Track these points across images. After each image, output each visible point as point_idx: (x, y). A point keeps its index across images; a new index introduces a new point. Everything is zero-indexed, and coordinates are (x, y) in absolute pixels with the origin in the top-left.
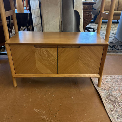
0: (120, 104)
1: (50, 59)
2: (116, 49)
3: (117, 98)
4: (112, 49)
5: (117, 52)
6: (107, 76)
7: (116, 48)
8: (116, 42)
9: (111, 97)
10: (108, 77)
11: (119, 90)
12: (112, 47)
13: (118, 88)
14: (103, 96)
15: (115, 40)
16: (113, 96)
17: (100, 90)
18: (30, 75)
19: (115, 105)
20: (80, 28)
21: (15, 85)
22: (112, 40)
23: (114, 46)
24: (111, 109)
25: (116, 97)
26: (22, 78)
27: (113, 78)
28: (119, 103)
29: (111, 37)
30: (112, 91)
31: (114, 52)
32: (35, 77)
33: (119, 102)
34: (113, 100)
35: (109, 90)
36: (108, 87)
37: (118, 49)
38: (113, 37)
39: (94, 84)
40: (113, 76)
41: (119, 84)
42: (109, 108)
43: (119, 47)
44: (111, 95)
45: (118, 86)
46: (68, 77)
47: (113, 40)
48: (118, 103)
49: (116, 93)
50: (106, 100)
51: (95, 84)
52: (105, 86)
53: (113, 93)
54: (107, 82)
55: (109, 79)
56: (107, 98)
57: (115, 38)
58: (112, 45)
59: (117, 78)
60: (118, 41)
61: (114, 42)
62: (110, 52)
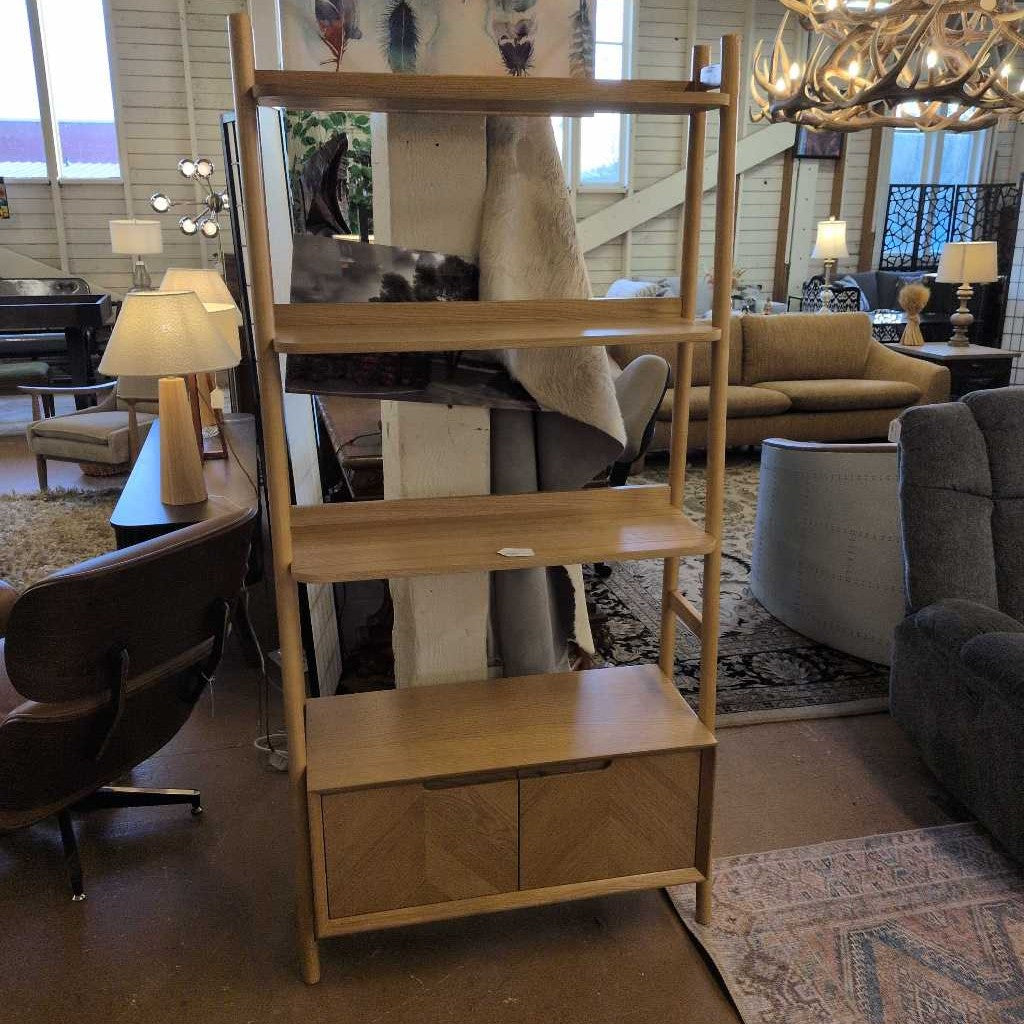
0: (796, 988)
1: (485, 828)
2: (763, 681)
3: (784, 967)
4: (737, 681)
5: (768, 705)
6: (734, 862)
7: (759, 677)
8: (759, 628)
9: (759, 966)
10: (736, 868)
11: (790, 927)
12: (738, 668)
13: (787, 918)
14: (728, 963)
15: (750, 609)
16: (765, 959)
17: (711, 940)
19: (778, 996)
22: (736, 617)
23: (747, 660)
24: (765, 1016)
25: (782, 959)
27: (760, 868)
28: (795, 984)
29: (728, 588)
30: (761, 936)
31: (751, 706)
33: (795, 979)
34: (771, 977)
35: (748, 933)
36: (741, 919)
37: (769, 682)
38: (739, 589)
39: (679, 911)
40: (761, 858)
41: (788, 897)
42: (755, 1013)
43: (775, 668)
44: (759, 957)
45: (783, 907)
46: (568, 897)
47: (743, 615)
48: (792, 986)
49: (780, 943)
50: (740, 982)
52: (729, 913)
53: (769, 942)
54: (735, 891)
55: (741, 873)
56: (745, 971)
57: (747, 592)
58: (736, 651)
59: (779, 864)
60: (766, 616)
61: (746, 629)
62: (732, 707)
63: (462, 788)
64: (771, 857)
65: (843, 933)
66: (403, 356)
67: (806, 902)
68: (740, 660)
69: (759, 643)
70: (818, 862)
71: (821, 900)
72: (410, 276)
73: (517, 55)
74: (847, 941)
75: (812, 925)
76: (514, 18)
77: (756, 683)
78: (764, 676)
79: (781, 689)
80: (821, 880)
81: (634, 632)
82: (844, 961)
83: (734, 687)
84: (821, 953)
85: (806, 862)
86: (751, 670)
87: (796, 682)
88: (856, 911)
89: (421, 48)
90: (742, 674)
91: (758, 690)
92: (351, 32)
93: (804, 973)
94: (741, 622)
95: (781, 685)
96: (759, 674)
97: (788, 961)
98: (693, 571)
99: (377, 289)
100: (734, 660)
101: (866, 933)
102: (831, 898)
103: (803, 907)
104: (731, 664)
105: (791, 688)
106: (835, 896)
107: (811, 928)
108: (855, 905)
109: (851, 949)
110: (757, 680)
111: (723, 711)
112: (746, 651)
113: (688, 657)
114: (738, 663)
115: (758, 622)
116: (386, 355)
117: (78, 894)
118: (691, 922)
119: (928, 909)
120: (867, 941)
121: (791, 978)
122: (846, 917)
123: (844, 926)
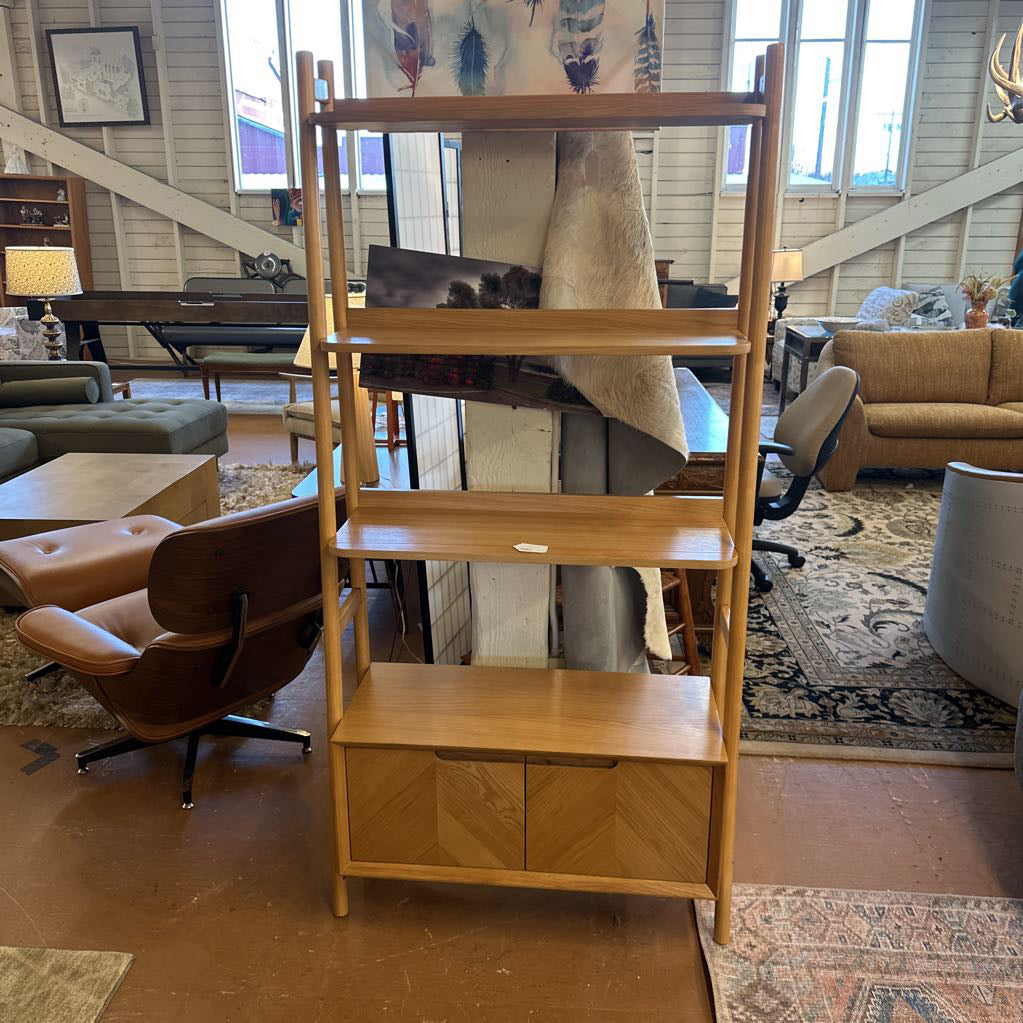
1: (494, 805)
2: (894, 718)
3: (786, 1004)
4: (864, 714)
5: (888, 744)
6: (778, 892)
7: (891, 713)
8: (913, 664)
9: (760, 995)
10: (778, 897)
11: (810, 967)
12: (871, 701)
13: (811, 956)
14: (728, 986)
15: (914, 643)
16: (771, 992)
17: (720, 961)
18: (409, 871)
20: (647, 636)
21: (343, 911)
22: (894, 649)
23: (885, 695)
25: (788, 995)
26: (365, 879)
27: (804, 903)
29: (898, 618)
30: (775, 968)
31: (866, 740)
32: (428, 878)
34: (768, 1010)
35: (762, 962)
36: (763, 947)
37: (900, 721)
38: (910, 620)
39: (700, 925)
40: (810, 893)
41: (822, 937)
43: (914, 708)
44: (765, 988)
45: (812, 945)
46: (572, 887)
47: (902, 647)
50: (731, 1007)
51: (706, 928)
52: (752, 939)
53: (780, 974)
54: (767, 920)
55: (782, 904)
56: (743, 998)
57: (918, 624)
58: (878, 684)
59: (826, 903)
60: (928, 652)
61: (899, 663)
62: (844, 739)
63: (472, 763)
64: (822, 894)
65: (867, 985)
66: (468, 358)
67: (840, 945)
68: (878, 694)
69: (908, 678)
70: (871, 909)
71: (856, 947)
72: (475, 285)
73: (581, 73)
74: (866, 994)
75: (836, 969)
76: (580, 38)
77: (885, 719)
78: (897, 713)
79: (910, 729)
80: (867, 927)
81: (772, 650)
82: (855, 1013)
83: (856, 720)
84: (834, 1000)
85: (857, 907)
86: (886, 705)
87: (931, 724)
88: (892, 966)
89: (490, 72)
90: (874, 707)
91: (882, 726)
92: (427, 60)
93: (805, 1014)
94: (898, 654)
95: (913, 725)
96: (892, 710)
97: (793, 999)
98: (865, 596)
99: (444, 297)
100: (870, 692)
101: (893, 991)
102: (868, 947)
103: (834, 950)
104: (866, 696)
105: (923, 730)
106: (874, 946)
107: (834, 972)
108: (893, 960)
109: (869, 1002)
110: (888, 717)
111: (834, 741)
112: (888, 685)
113: (821, 683)
114: (874, 696)
115: (917, 657)
116: (451, 357)
117: (188, 803)
118: (707, 939)
119: (976, 982)
120: (889, 998)
121: (789, 1016)
122: (878, 969)
123: (870, 978)
